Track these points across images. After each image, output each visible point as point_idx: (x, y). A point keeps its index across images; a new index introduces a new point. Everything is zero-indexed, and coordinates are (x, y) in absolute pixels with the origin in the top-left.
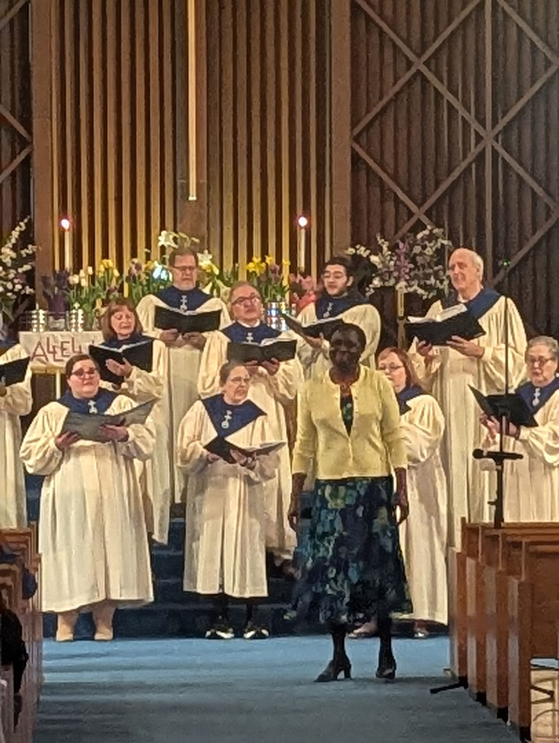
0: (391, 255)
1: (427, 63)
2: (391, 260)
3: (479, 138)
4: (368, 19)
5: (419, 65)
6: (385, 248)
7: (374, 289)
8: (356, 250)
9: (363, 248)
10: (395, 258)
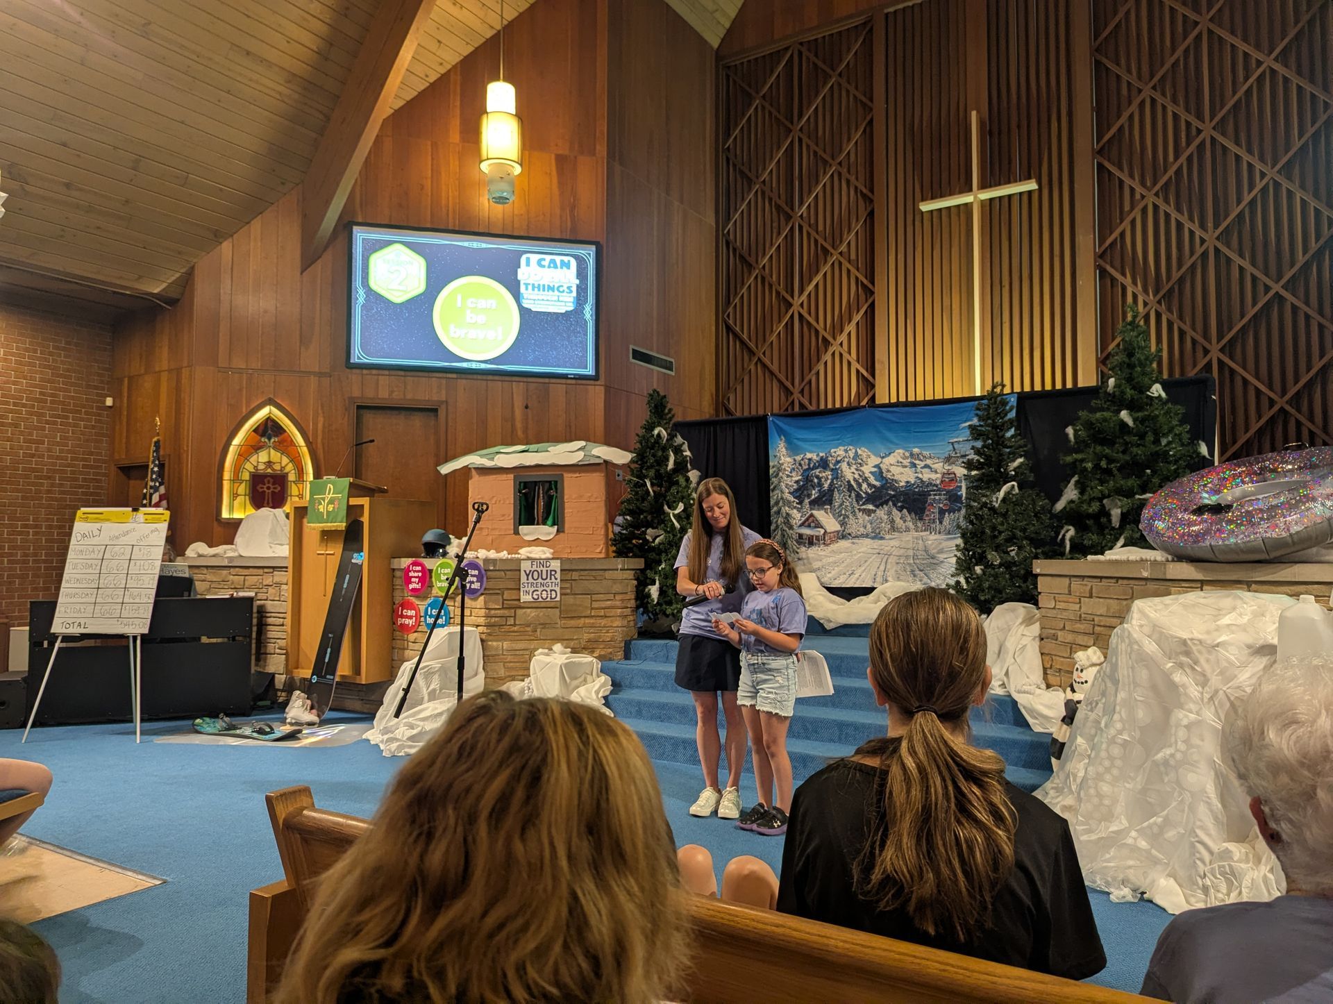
1: (1160, 302)
3: (1206, 352)
4: (1113, 279)
5: (1153, 304)
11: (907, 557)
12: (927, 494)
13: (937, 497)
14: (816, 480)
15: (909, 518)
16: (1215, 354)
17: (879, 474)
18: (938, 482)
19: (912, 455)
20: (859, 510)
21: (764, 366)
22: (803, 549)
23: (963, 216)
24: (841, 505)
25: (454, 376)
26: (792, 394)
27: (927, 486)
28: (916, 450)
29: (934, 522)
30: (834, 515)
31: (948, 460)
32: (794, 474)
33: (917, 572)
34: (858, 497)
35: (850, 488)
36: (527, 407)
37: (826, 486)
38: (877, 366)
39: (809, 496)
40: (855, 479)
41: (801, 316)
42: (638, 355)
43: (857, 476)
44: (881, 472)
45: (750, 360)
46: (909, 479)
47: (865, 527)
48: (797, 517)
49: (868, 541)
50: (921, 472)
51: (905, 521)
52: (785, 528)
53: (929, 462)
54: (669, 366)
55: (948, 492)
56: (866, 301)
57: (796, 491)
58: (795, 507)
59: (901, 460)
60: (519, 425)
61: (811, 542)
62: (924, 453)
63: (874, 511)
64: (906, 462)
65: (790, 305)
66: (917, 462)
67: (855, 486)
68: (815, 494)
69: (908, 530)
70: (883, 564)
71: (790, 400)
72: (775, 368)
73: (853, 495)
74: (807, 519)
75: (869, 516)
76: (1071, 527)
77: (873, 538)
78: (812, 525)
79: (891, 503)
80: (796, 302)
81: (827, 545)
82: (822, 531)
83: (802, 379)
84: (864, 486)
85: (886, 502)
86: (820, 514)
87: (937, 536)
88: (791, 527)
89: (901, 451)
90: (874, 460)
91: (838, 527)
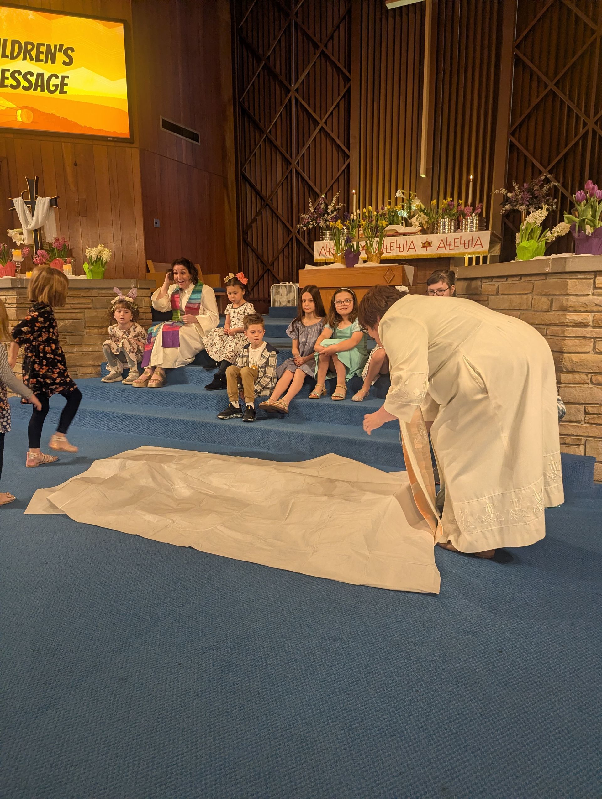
0: (520, 192)
1: (557, 84)
2: (520, 194)
3: (585, 124)
4: (525, 66)
5: (551, 86)
6: (516, 188)
7: (505, 210)
8: (500, 191)
9: (504, 190)
10: (522, 193)
16: (591, 126)
21: (271, 142)
23: (418, 13)
25: (12, 136)
26: (291, 164)
36: (76, 164)
38: (352, 141)
41: (297, 100)
42: (166, 125)
45: (261, 138)
54: (195, 137)
56: (345, 87)
60: (70, 179)
65: (288, 91)
71: (289, 170)
72: (278, 143)
80: (294, 86)
83: (298, 153)
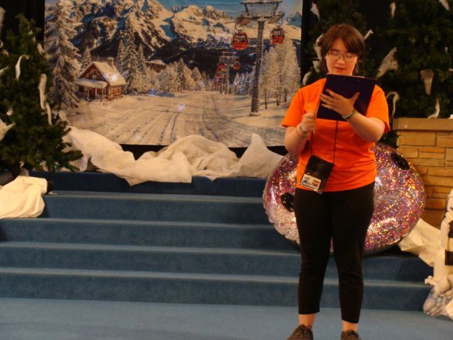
11: (196, 116)
12: (219, 53)
13: (228, 57)
14: (99, 29)
15: (199, 77)
17: (170, 28)
18: (230, 42)
19: (205, 12)
20: (148, 65)
22: (84, 103)
24: (127, 58)
27: (219, 45)
28: (210, 8)
29: (225, 82)
30: (118, 68)
31: (241, 20)
32: (74, 19)
33: (206, 131)
34: (147, 51)
35: (137, 40)
37: (111, 35)
39: (90, 45)
40: (143, 32)
43: (146, 29)
44: (172, 27)
46: (202, 37)
47: (153, 83)
48: (77, 67)
49: (153, 98)
50: (214, 32)
51: (196, 80)
52: (62, 78)
53: (222, 21)
55: (239, 53)
57: (77, 38)
58: (75, 57)
59: (195, 16)
61: (92, 95)
62: (218, 11)
63: (164, 67)
64: (199, 19)
66: (210, 20)
67: (143, 39)
68: (96, 43)
69: (198, 88)
70: (171, 122)
73: (141, 48)
74: (88, 71)
75: (158, 71)
76: (394, 93)
77: (161, 95)
78: (94, 76)
79: (182, 60)
81: (110, 100)
82: (105, 85)
84: (154, 40)
85: (177, 59)
86: (102, 66)
87: (228, 96)
88: (71, 79)
89: (194, 7)
90: (165, 14)
91: (123, 82)
